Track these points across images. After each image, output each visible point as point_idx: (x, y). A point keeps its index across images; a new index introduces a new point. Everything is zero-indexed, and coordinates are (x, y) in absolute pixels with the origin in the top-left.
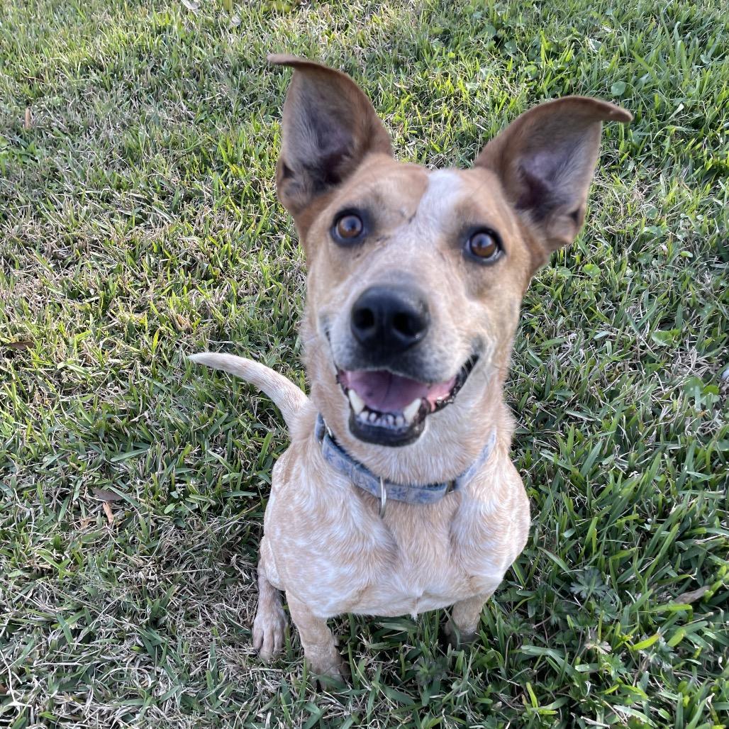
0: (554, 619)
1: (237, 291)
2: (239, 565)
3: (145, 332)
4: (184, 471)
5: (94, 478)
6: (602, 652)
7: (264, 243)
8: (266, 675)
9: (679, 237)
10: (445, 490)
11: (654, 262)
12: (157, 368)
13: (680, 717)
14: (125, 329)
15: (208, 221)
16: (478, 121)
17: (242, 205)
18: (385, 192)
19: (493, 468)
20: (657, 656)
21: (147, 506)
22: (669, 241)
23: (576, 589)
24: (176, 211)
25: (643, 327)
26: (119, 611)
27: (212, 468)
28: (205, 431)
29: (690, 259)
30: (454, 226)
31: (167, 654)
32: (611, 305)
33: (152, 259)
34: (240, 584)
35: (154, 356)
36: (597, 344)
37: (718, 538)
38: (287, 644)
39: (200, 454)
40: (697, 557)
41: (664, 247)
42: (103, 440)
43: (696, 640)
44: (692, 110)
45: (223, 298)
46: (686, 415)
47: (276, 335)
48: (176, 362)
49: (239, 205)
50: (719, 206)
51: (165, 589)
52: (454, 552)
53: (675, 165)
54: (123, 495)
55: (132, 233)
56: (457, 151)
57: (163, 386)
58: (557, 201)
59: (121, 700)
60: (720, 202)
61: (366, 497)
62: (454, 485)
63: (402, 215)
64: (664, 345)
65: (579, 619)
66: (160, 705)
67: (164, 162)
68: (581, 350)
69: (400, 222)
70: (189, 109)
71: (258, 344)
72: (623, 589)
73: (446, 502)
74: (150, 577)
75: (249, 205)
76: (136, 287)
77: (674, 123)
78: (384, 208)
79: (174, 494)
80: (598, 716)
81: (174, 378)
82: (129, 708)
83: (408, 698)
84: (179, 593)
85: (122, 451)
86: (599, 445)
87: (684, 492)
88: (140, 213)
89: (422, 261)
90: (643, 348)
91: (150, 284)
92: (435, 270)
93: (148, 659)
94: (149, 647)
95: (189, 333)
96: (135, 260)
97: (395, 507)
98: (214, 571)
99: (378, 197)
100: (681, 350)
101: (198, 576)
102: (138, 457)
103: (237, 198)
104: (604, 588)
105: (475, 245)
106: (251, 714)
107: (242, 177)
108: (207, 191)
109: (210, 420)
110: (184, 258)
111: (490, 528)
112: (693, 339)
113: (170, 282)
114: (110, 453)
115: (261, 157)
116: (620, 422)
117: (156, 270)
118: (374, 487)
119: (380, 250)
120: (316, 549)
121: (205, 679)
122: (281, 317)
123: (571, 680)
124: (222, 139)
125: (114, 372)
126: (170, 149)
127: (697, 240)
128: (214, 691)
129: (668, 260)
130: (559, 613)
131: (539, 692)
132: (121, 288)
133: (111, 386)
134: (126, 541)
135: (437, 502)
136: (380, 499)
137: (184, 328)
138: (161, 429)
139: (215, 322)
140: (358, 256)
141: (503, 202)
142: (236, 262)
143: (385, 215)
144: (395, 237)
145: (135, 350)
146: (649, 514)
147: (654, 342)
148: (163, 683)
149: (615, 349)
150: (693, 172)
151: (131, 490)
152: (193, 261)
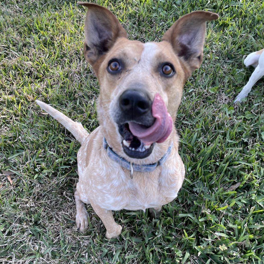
0: (189, 202)
1: (50, 83)
2: (67, 195)
3: (14, 103)
4: (39, 160)
5: (2, 166)
6: (208, 213)
7: (58, 63)
8: (84, 239)
9: (214, 51)
10: (156, 166)
11: (206, 61)
12: (22, 117)
13: (237, 233)
14: (6, 103)
15: (34, 55)
16: (135, 9)
17: (47, 47)
18: (127, 52)
19: (173, 156)
20: (226, 211)
21: (26, 176)
22: (210, 53)
23: (195, 190)
24: (20, 50)
25: (205, 86)
26: (21, 221)
27: (50, 157)
28: (45, 142)
29: (218, 59)
30: (156, 63)
31: (43, 235)
32: (193, 79)
33: (13, 72)
34: (68, 202)
35: (20, 113)
36: (189, 94)
37: (242, 165)
38: (90, 224)
39: (44, 152)
40: (235, 172)
41: (209, 55)
42: (4, 150)
43: (239, 203)
44: (213, 2)
45: (45, 86)
46: (225, 119)
47: (69, 100)
48: (29, 114)
49: (46, 47)
50: (226, 38)
51: (38, 209)
52: (160, 189)
53: (209, 23)
54: (15, 172)
55: (3, 62)
56: (128, 21)
57: (25, 125)
58: (192, 52)
59: (27, 257)
60: (226, 37)
61: (125, 170)
62: (159, 163)
63: (135, 60)
64: (214, 93)
65: (198, 201)
66: (43, 257)
67: (13, 31)
68: (184, 97)
69: (134, 64)
70: (20, 8)
71: (62, 104)
72: (211, 187)
73: (156, 170)
74: (32, 205)
75: (50, 47)
76: (8, 84)
77: (207, 8)
78: (128, 58)
79: (36, 170)
80: (209, 237)
81: (29, 121)
82: (31, 260)
83: (140, 240)
84: (44, 210)
85: (12, 153)
86: (196, 134)
87: (228, 148)
88: (5, 52)
89: (146, 78)
90: (206, 95)
91: (13, 83)
92: (151, 82)
93: (35, 238)
94: (35, 233)
95: (33, 102)
96: (6, 73)
97: (137, 174)
98: (57, 199)
99: (125, 54)
100: (219, 94)
101: (51, 202)
102: (19, 156)
103: (45, 44)
104: (204, 188)
105: (164, 70)
106: (80, 254)
107: (46, 36)
108: (32, 42)
109: (47, 138)
110: (27, 71)
111: (173, 179)
112: (223, 90)
113: (22, 81)
114: (7, 155)
115: (52, 26)
116: (202, 124)
117: (15, 76)
118: (128, 167)
119: (128, 75)
120: (105, 191)
121: (60, 243)
122: (69, 92)
123: (198, 225)
124: (35, 20)
125: (4, 121)
126: (14, 25)
127: (220, 52)
128: (64, 248)
129: (211, 60)
130: (190, 199)
131: (187, 230)
132: (2, 85)
133: (4, 127)
134: (19, 191)
135: (153, 171)
136: (131, 171)
137: (30, 100)
138: (27, 144)
139: (43, 96)
140: (119, 78)
141: (173, 53)
142: (48, 71)
143: (128, 61)
144: (133, 69)
145: (12, 111)
146: (217, 159)
147: (210, 92)
148: (43, 247)
149: (196, 96)
150: (215, 26)
151: (18, 169)
152: (30, 72)
